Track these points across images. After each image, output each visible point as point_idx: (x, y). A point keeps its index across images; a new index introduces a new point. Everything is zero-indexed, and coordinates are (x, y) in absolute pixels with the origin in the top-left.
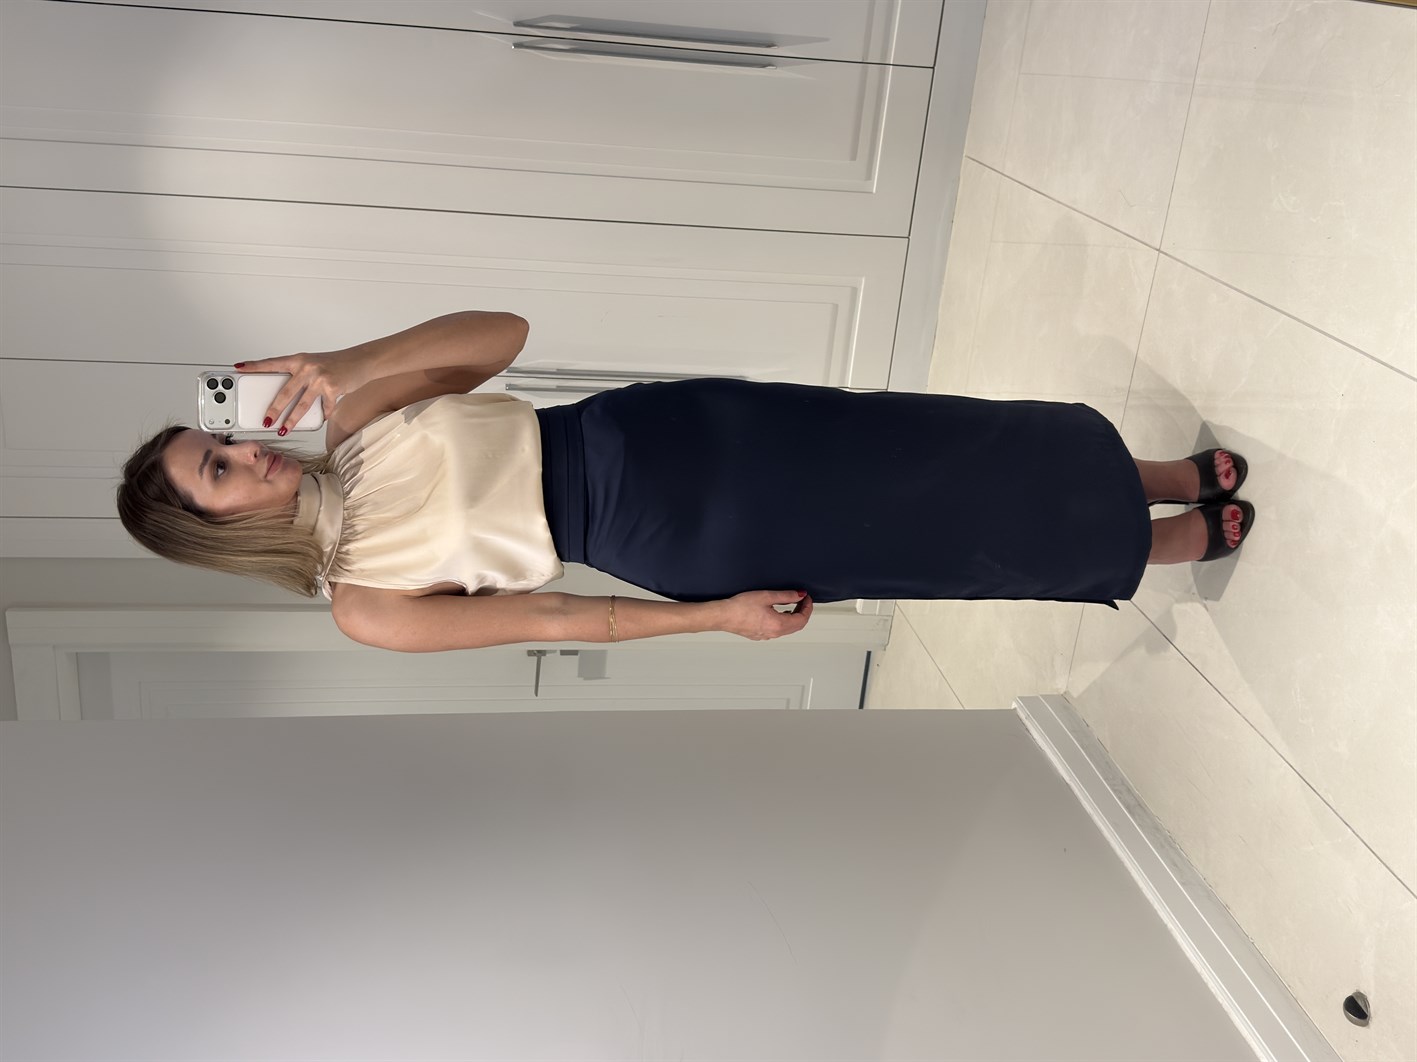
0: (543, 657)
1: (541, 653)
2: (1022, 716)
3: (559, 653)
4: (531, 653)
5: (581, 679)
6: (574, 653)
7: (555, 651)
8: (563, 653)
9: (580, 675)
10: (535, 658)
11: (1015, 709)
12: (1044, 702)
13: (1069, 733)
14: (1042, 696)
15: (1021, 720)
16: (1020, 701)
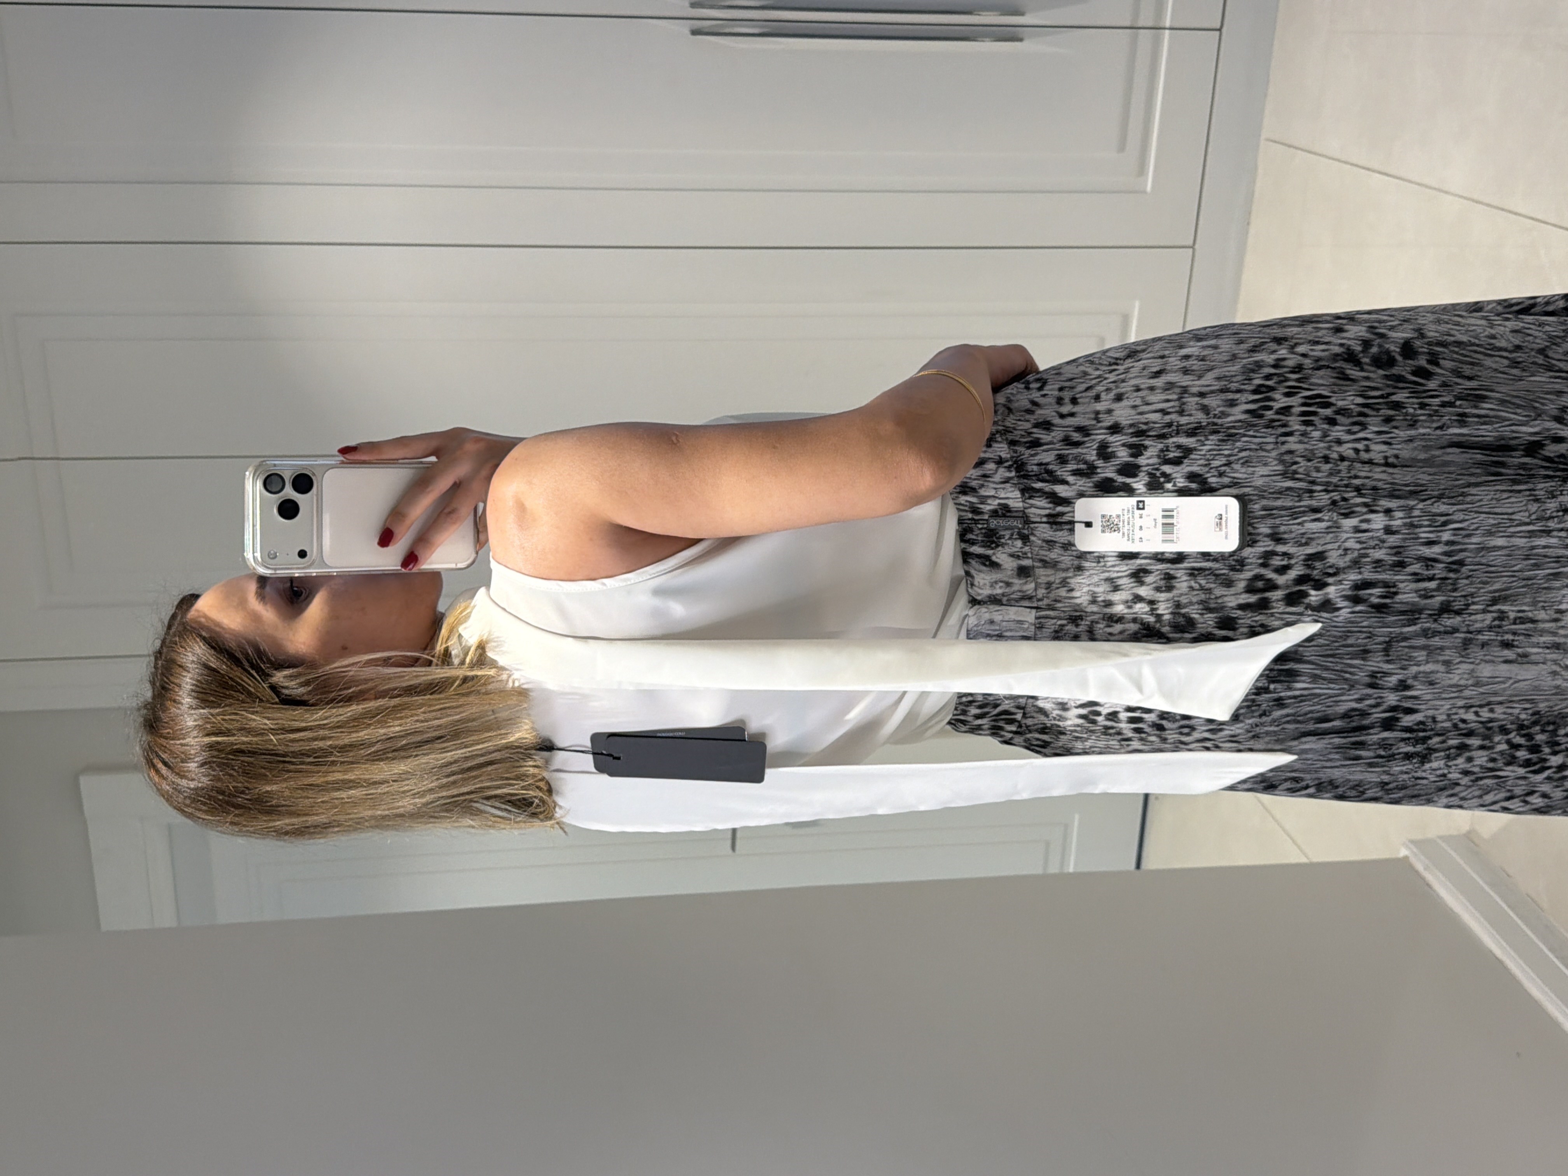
2: (1419, 867)
11: (1407, 858)
12: (1444, 845)
13: (1487, 888)
14: (1441, 837)
15: (1417, 872)
16: (1412, 846)
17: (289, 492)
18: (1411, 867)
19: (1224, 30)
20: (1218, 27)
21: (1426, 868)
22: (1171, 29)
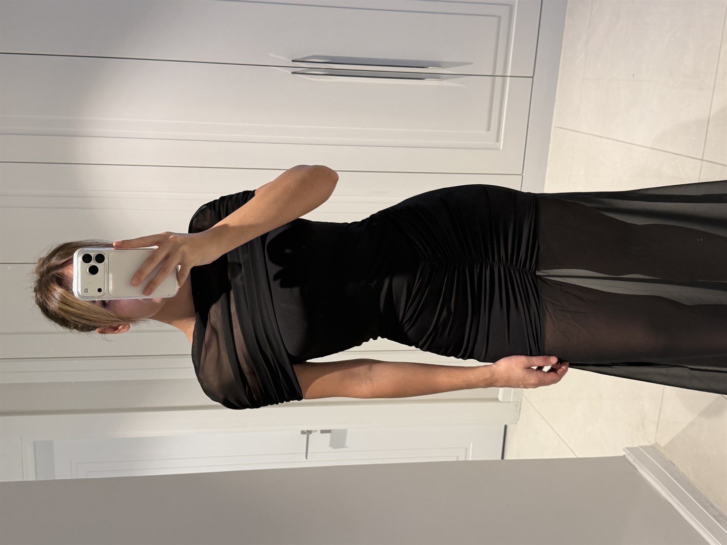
0: (310, 435)
1: (309, 432)
2: (631, 460)
3: (319, 432)
4: (303, 432)
5: (331, 448)
6: (329, 431)
7: (316, 431)
8: (323, 432)
9: (330, 446)
10: (305, 436)
11: (624, 456)
12: (642, 450)
13: (663, 470)
14: (640, 446)
15: (630, 463)
16: (626, 450)
17: (93, 263)
18: (627, 460)
19: (534, 77)
20: (532, 76)
21: (634, 460)
22: (510, 76)
